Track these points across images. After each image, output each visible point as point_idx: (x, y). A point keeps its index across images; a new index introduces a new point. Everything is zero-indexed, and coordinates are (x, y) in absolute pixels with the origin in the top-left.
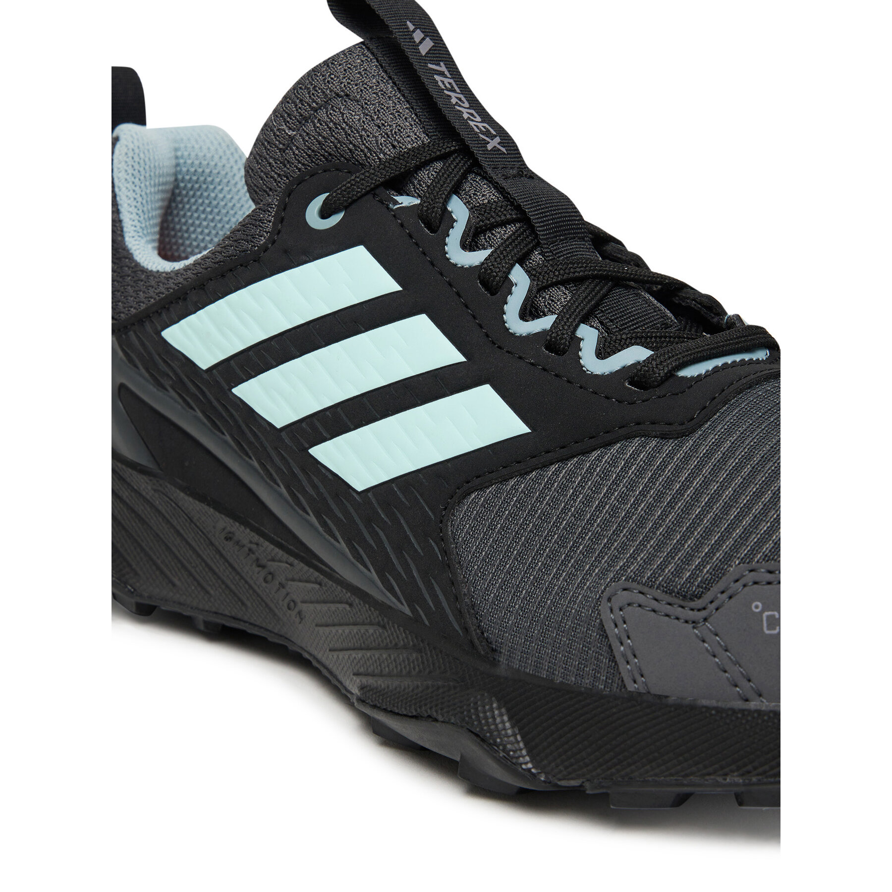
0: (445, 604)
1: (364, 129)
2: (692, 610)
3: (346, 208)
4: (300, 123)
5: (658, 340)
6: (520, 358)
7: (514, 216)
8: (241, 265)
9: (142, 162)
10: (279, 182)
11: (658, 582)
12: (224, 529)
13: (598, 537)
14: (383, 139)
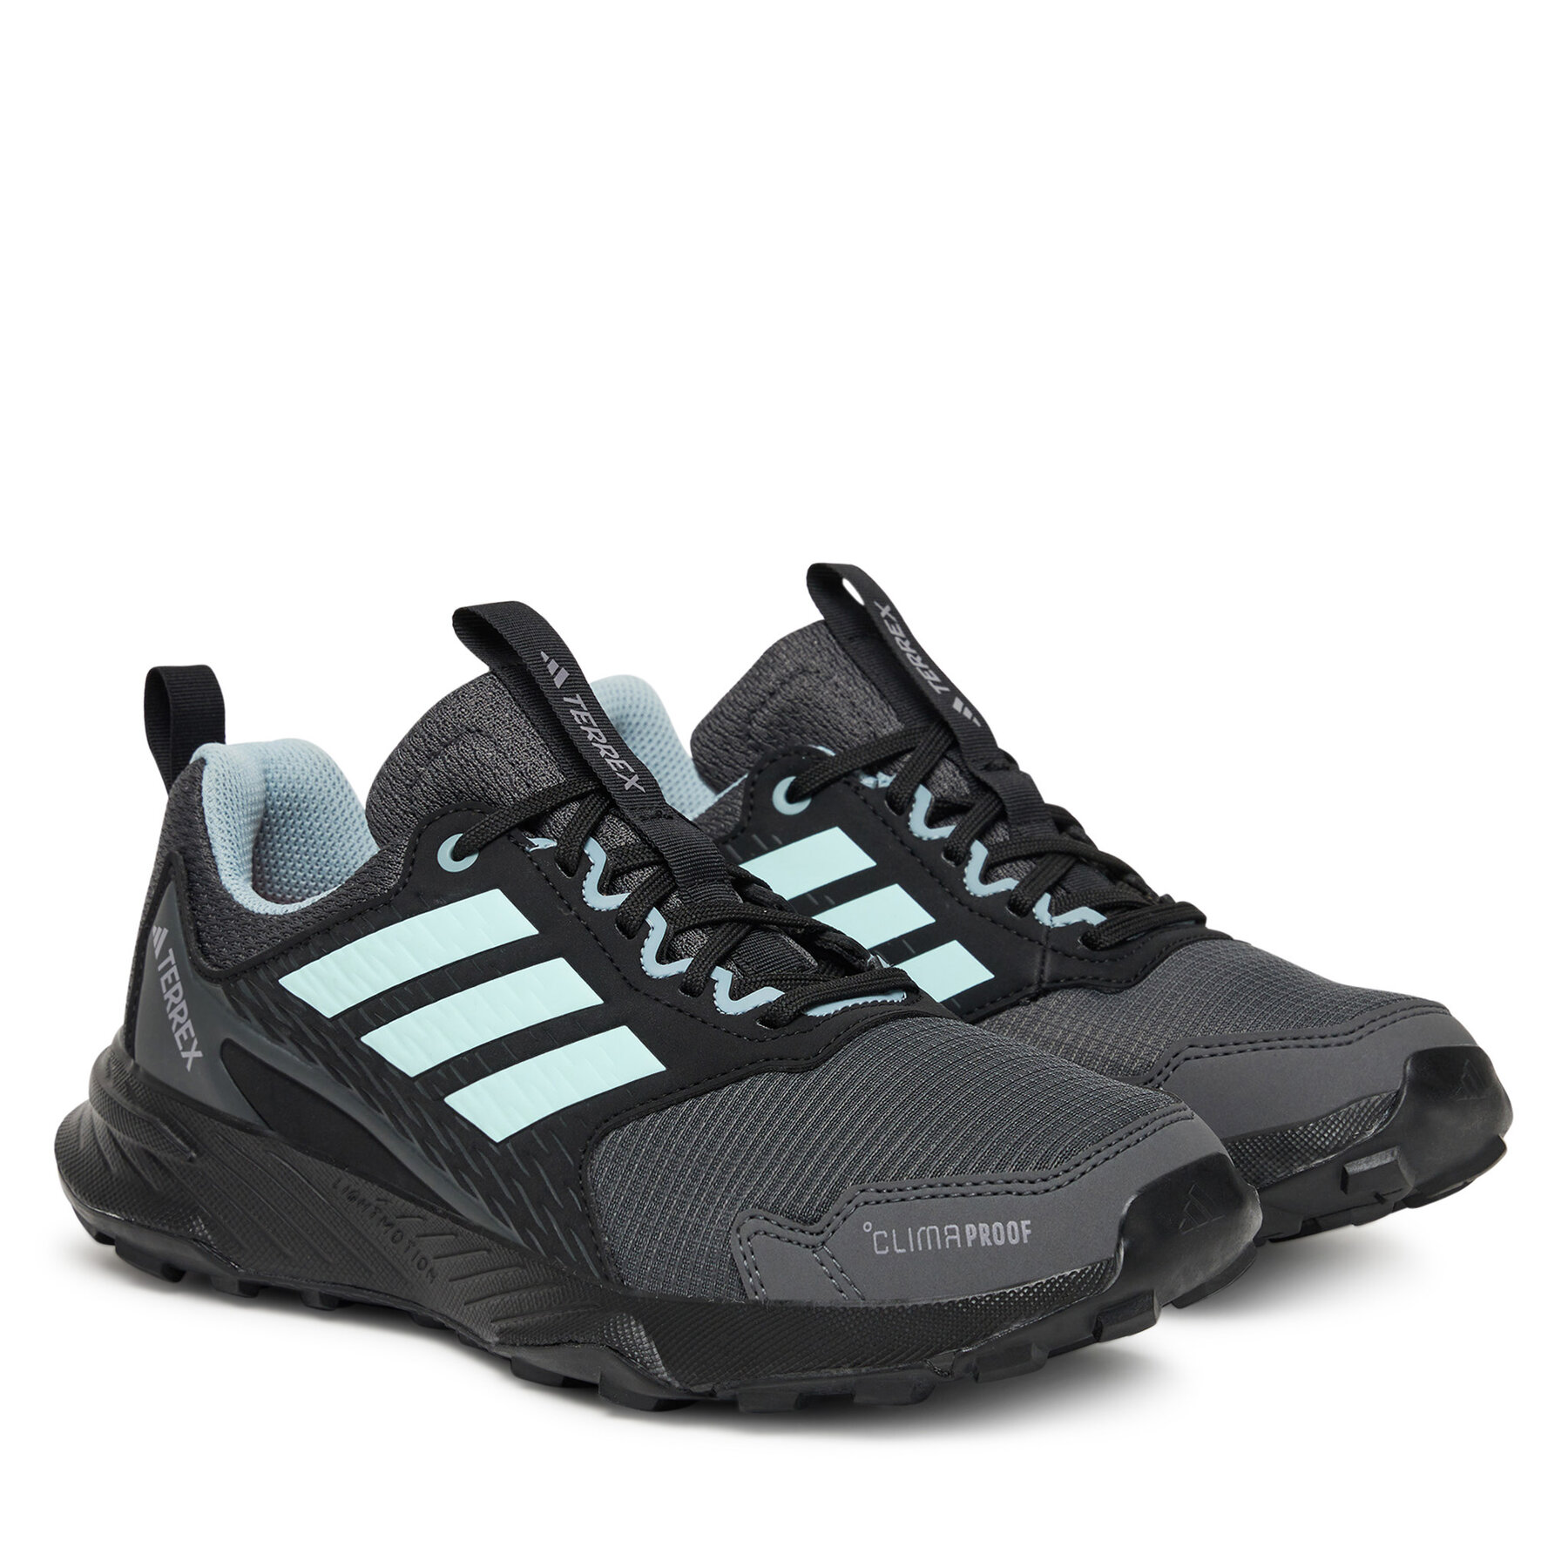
0: (585, 1254)
1: (497, 767)
2: (812, 1234)
3: (480, 850)
4: (429, 758)
5: (793, 982)
6: (657, 1000)
7: (652, 859)
8: (371, 909)
9: (234, 789)
10: (405, 819)
11: (781, 1208)
12: (348, 1188)
13: (728, 1165)
14: (517, 778)
